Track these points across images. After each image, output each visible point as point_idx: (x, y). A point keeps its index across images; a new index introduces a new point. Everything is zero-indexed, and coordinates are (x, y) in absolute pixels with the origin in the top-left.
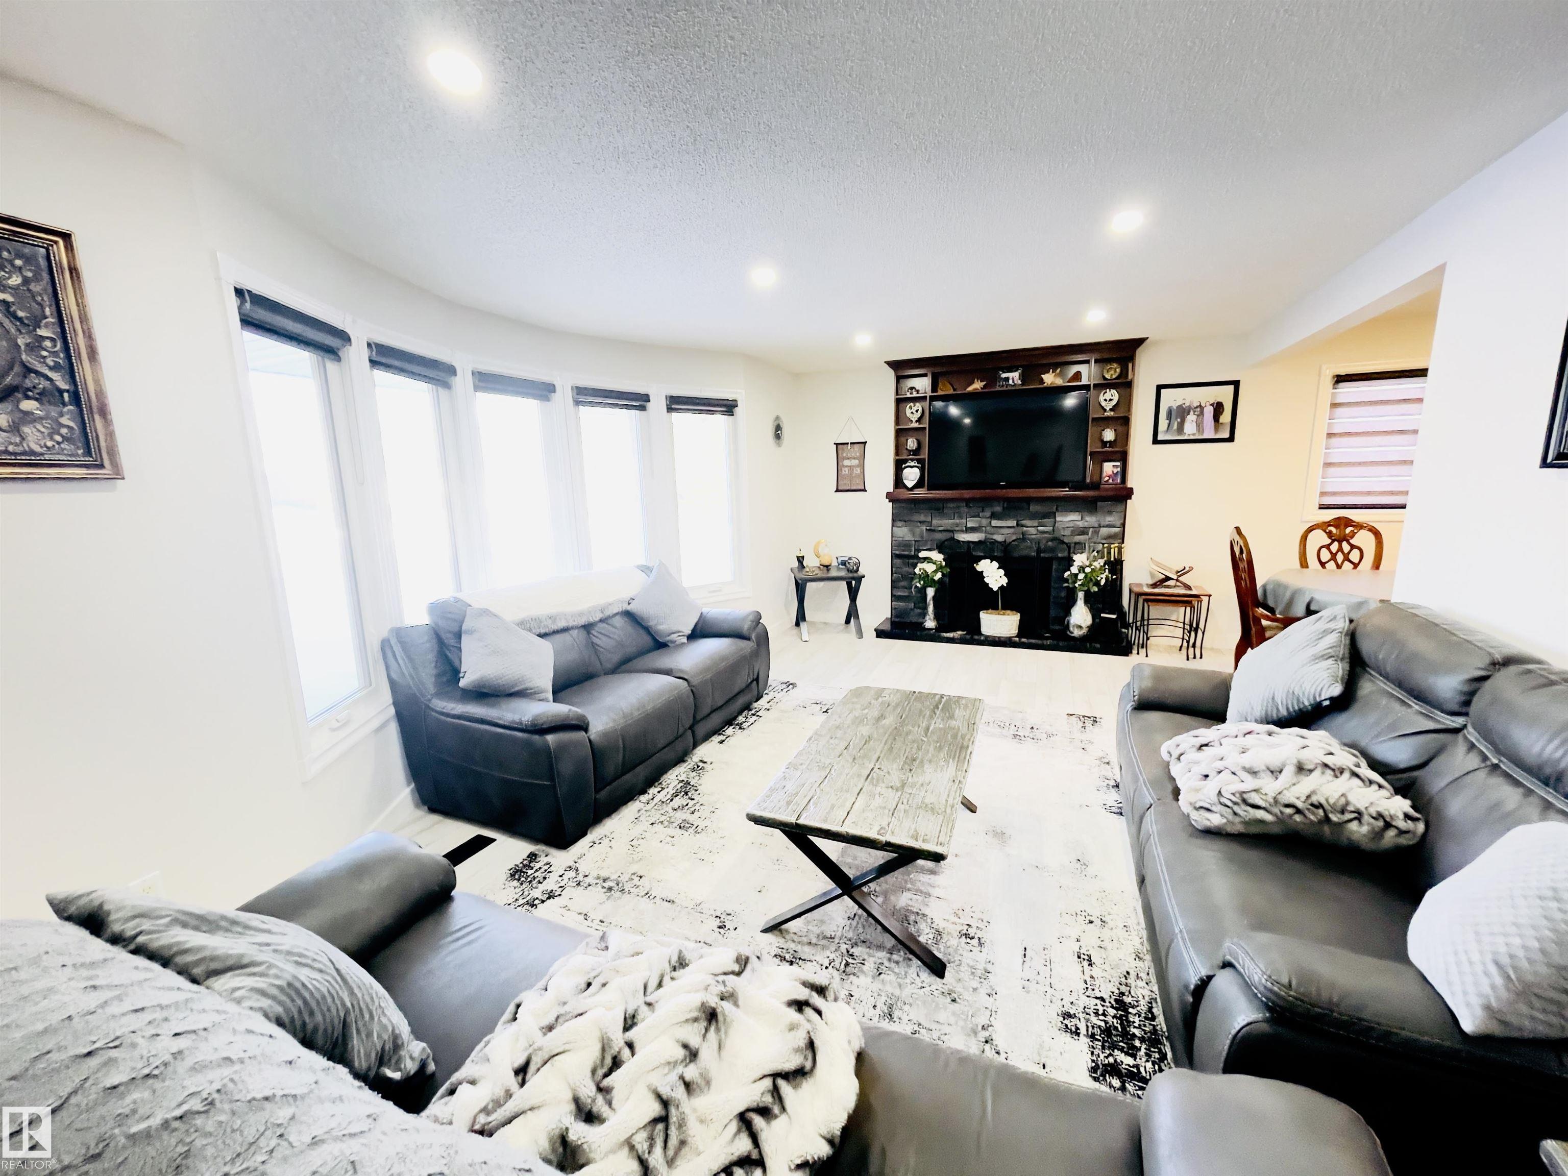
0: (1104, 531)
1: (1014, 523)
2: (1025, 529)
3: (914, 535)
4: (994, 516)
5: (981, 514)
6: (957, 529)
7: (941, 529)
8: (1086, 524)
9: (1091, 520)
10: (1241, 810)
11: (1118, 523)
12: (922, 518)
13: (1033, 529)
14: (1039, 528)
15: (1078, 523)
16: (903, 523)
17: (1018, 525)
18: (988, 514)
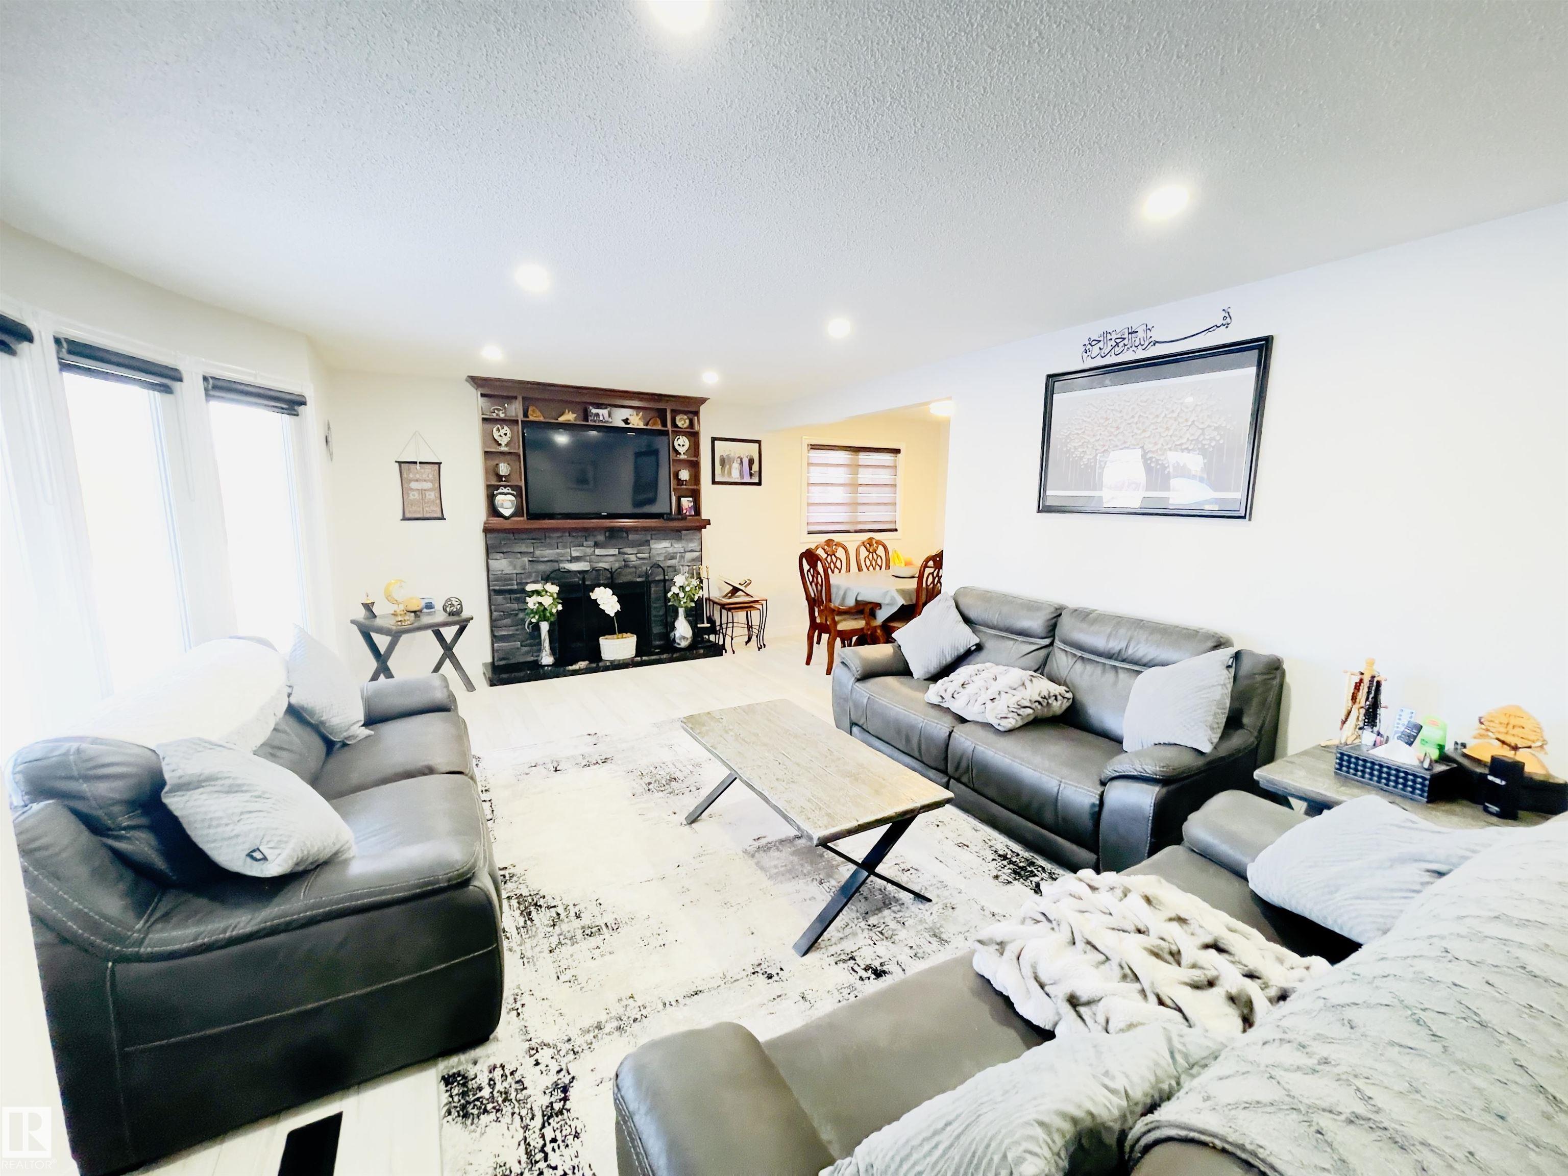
0: (689, 556)
1: (616, 551)
2: (626, 556)
3: (515, 568)
4: (597, 545)
5: (585, 544)
6: (561, 558)
7: (546, 559)
8: (675, 550)
9: (678, 547)
10: (1021, 712)
11: (698, 549)
12: (523, 549)
13: (633, 556)
14: (638, 555)
15: (668, 549)
16: (502, 555)
17: (619, 553)
18: (591, 543)
